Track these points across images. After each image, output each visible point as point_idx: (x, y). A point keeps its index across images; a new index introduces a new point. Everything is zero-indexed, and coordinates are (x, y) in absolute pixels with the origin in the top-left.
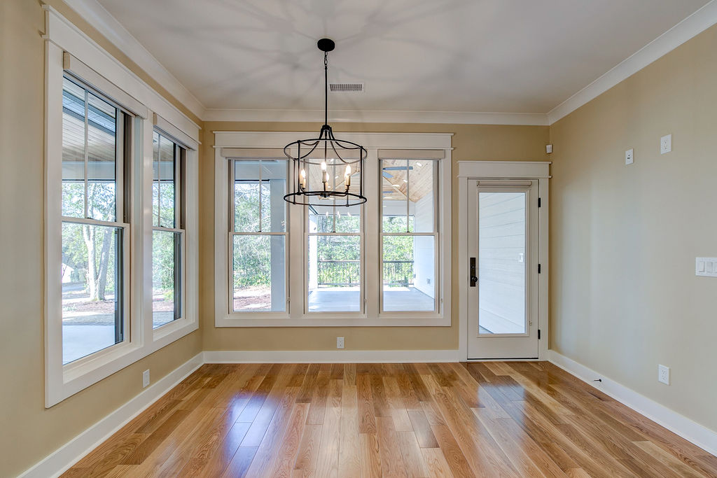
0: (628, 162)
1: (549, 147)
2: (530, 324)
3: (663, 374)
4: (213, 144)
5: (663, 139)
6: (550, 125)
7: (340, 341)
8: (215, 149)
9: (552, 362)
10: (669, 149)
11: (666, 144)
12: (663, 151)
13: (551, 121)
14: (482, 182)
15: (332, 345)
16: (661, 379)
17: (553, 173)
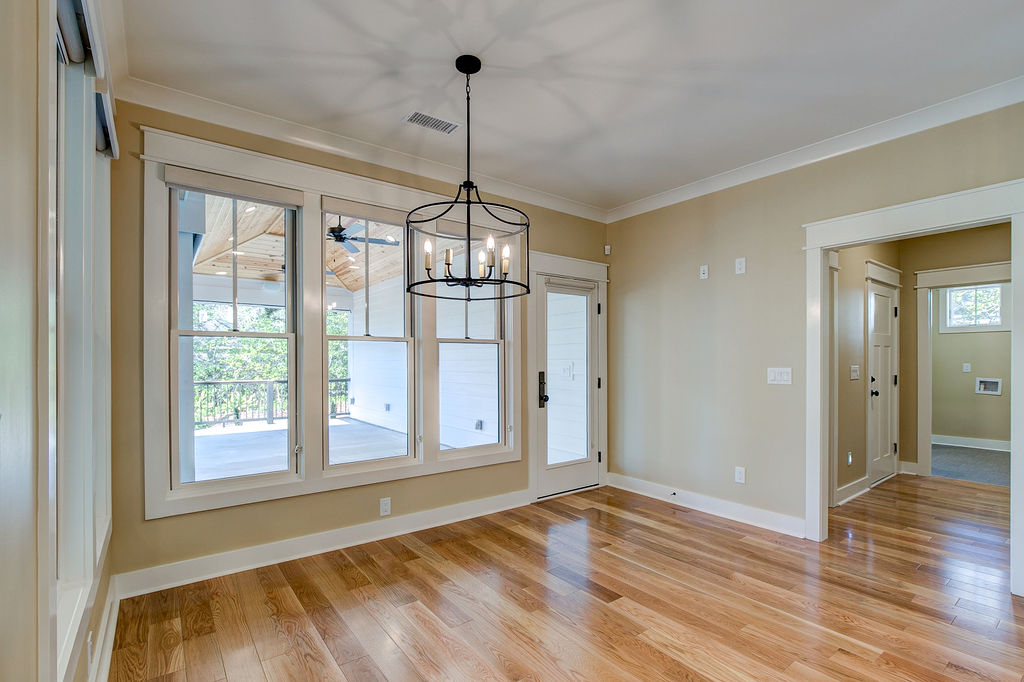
0: (702, 277)
1: (607, 247)
2: (592, 447)
3: (739, 474)
4: (138, 151)
5: (737, 261)
6: (607, 222)
7: (385, 503)
8: (143, 162)
9: (612, 485)
10: (743, 271)
11: (740, 266)
12: (738, 272)
13: (609, 220)
14: (553, 280)
15: (373, 514)
16: (737, 480)
17: (611, 277)
